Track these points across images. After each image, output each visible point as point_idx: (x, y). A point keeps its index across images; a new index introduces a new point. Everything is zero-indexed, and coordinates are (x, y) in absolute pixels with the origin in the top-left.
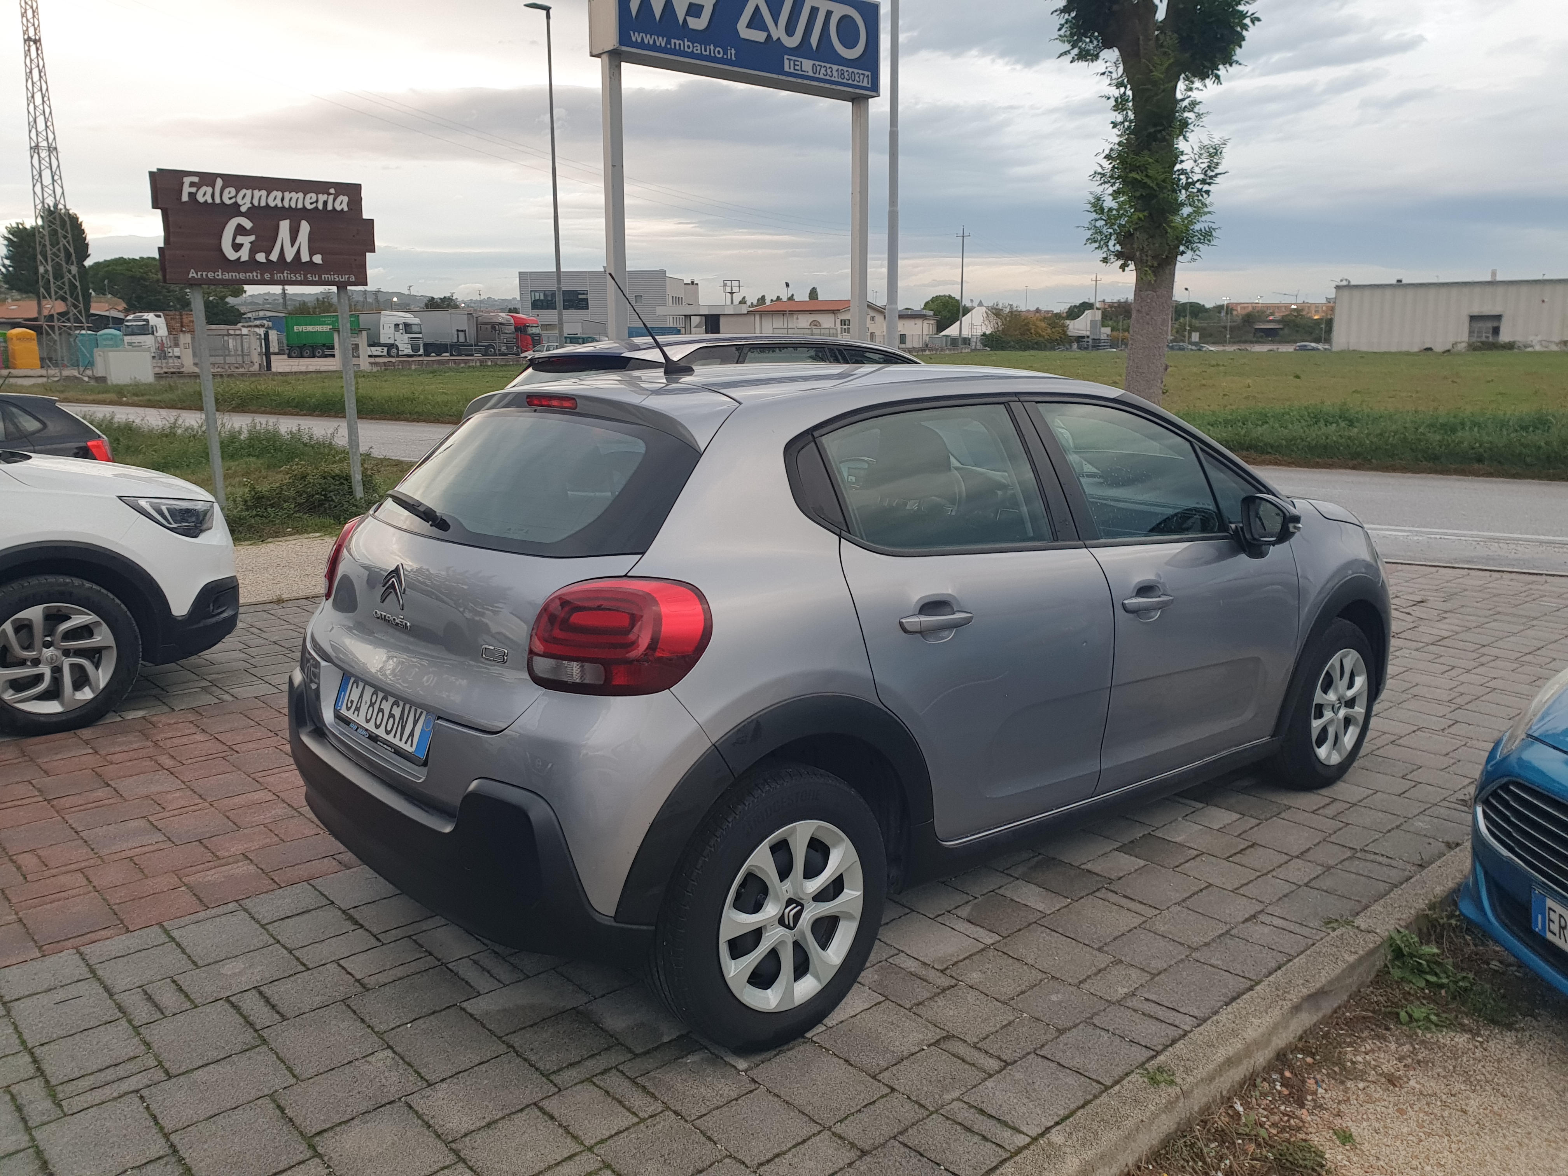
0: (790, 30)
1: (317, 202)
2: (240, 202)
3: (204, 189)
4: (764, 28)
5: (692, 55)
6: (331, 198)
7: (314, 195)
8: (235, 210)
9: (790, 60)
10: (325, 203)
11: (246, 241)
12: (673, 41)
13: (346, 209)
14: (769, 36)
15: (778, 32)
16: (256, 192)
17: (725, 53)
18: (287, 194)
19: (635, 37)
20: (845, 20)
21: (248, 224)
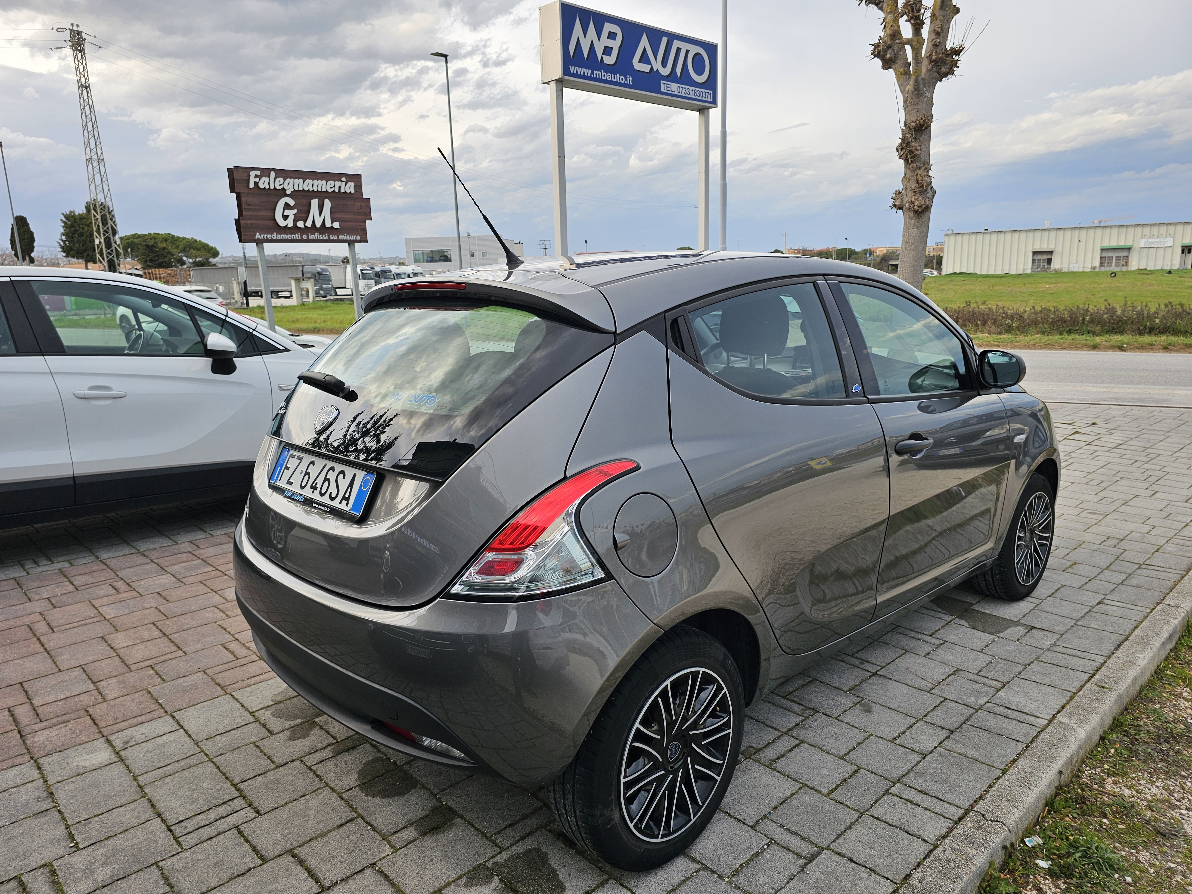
0: (664, 64)
1: (334, 186)
2: (286, 188)
3: (264, 179)
4: (649, 63)
5: (606, 82)
6: (344, 184)
7: (332, 182)
8: (283, 193)
9: (664, 84)
10: (340, 187)
11: (291, 213)
12: (595, 72)
13: (353, 191)
14: (652, 68)
15: (657, 65)
16: (296, 180)
17: (626, 80)
18: (315, 181)
19: (573, 69)
20: (697, 55)
21: (292, 202)
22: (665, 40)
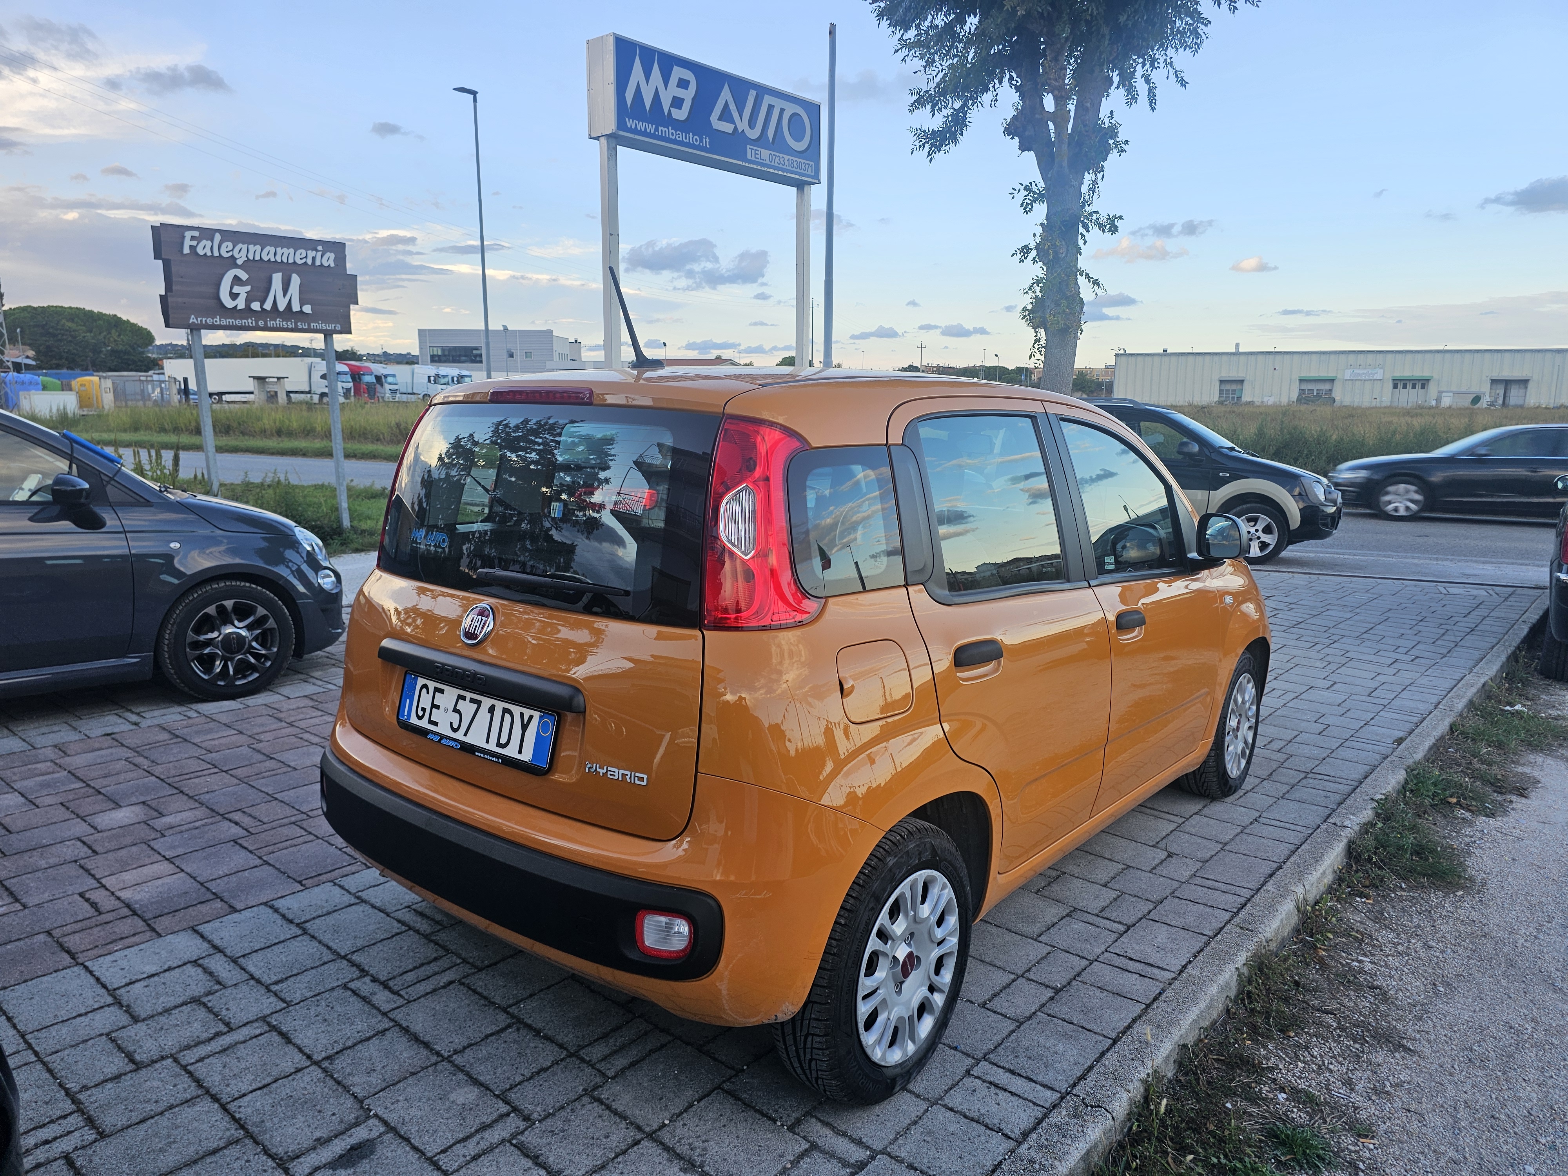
0: (752, 124)
1: (306, 257)
2: (236, 255)
3: (204, 242)
4: (732, 121)
5: (674, 142)
6: (319, 254)
7: (303, 251)
8: (232, 262)
9: (752, 149)
10: (314, 259)
11: (242, 291)
12: (660, 128)
13: (332, 265)
14: (736, 129)
15: (743, 125)
16: (251, 246)
17: (701, 141)
18: (279, 249)
19: (630, 123)
20: (795, 115)
21: (244, 276)
22: (753, 93)
